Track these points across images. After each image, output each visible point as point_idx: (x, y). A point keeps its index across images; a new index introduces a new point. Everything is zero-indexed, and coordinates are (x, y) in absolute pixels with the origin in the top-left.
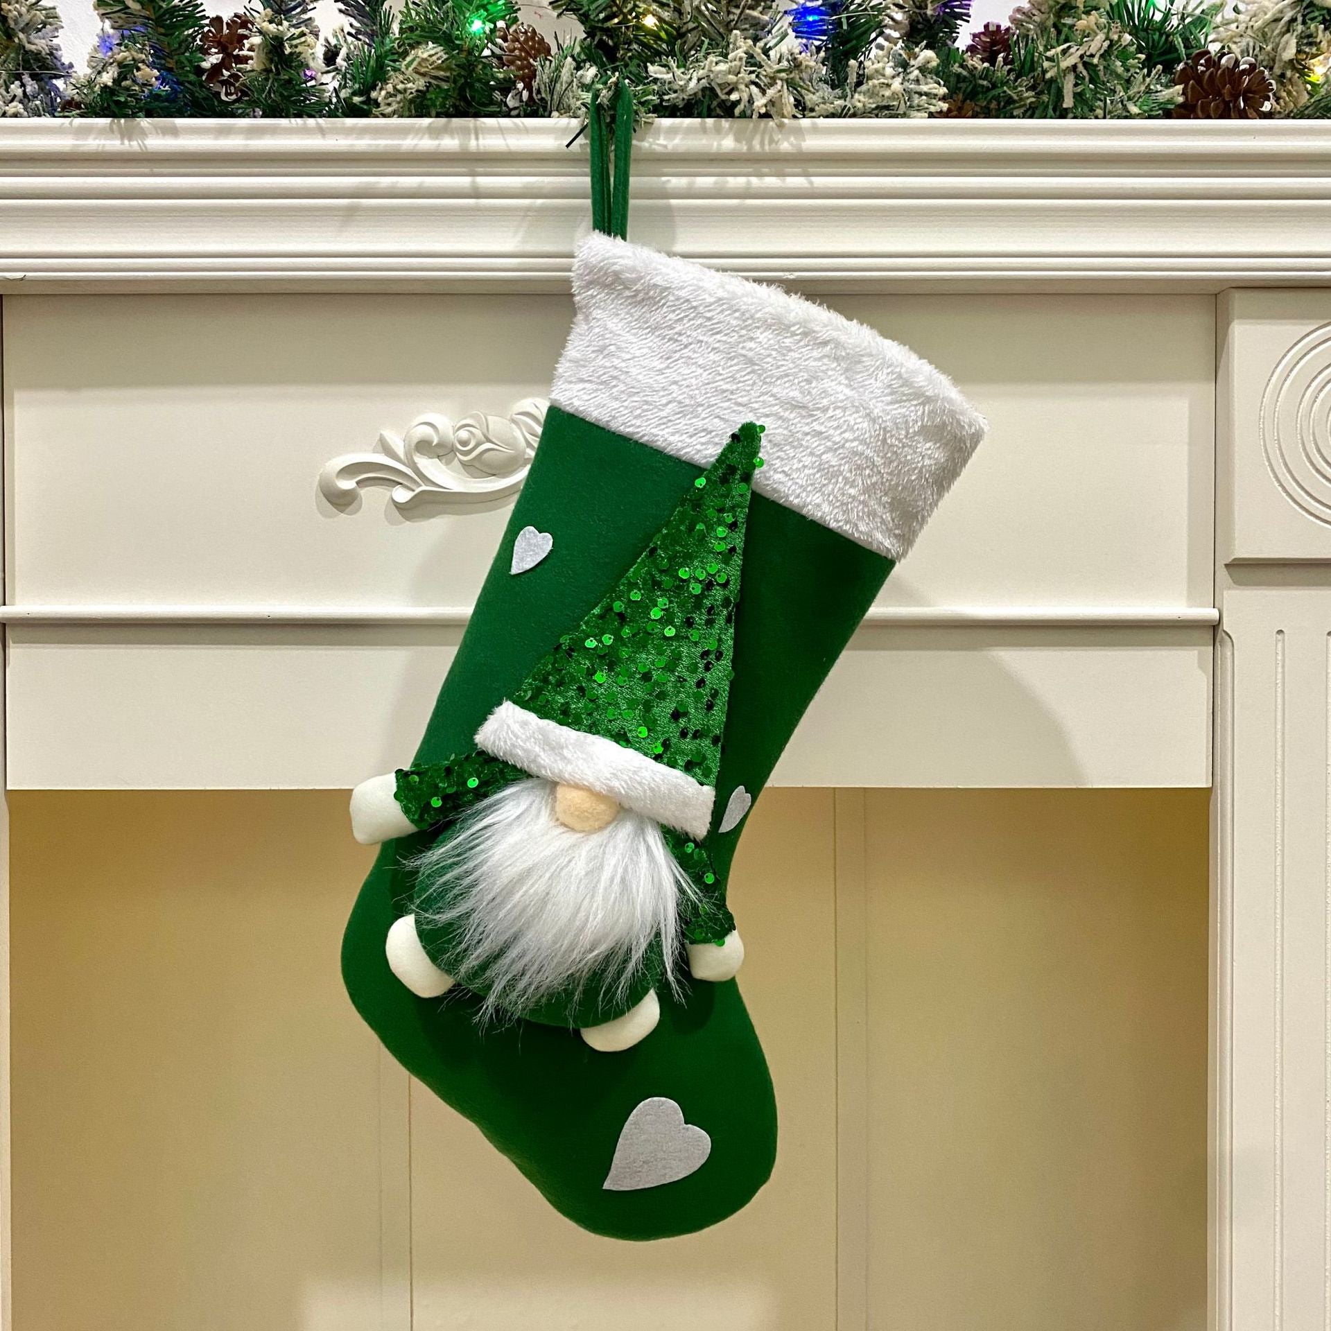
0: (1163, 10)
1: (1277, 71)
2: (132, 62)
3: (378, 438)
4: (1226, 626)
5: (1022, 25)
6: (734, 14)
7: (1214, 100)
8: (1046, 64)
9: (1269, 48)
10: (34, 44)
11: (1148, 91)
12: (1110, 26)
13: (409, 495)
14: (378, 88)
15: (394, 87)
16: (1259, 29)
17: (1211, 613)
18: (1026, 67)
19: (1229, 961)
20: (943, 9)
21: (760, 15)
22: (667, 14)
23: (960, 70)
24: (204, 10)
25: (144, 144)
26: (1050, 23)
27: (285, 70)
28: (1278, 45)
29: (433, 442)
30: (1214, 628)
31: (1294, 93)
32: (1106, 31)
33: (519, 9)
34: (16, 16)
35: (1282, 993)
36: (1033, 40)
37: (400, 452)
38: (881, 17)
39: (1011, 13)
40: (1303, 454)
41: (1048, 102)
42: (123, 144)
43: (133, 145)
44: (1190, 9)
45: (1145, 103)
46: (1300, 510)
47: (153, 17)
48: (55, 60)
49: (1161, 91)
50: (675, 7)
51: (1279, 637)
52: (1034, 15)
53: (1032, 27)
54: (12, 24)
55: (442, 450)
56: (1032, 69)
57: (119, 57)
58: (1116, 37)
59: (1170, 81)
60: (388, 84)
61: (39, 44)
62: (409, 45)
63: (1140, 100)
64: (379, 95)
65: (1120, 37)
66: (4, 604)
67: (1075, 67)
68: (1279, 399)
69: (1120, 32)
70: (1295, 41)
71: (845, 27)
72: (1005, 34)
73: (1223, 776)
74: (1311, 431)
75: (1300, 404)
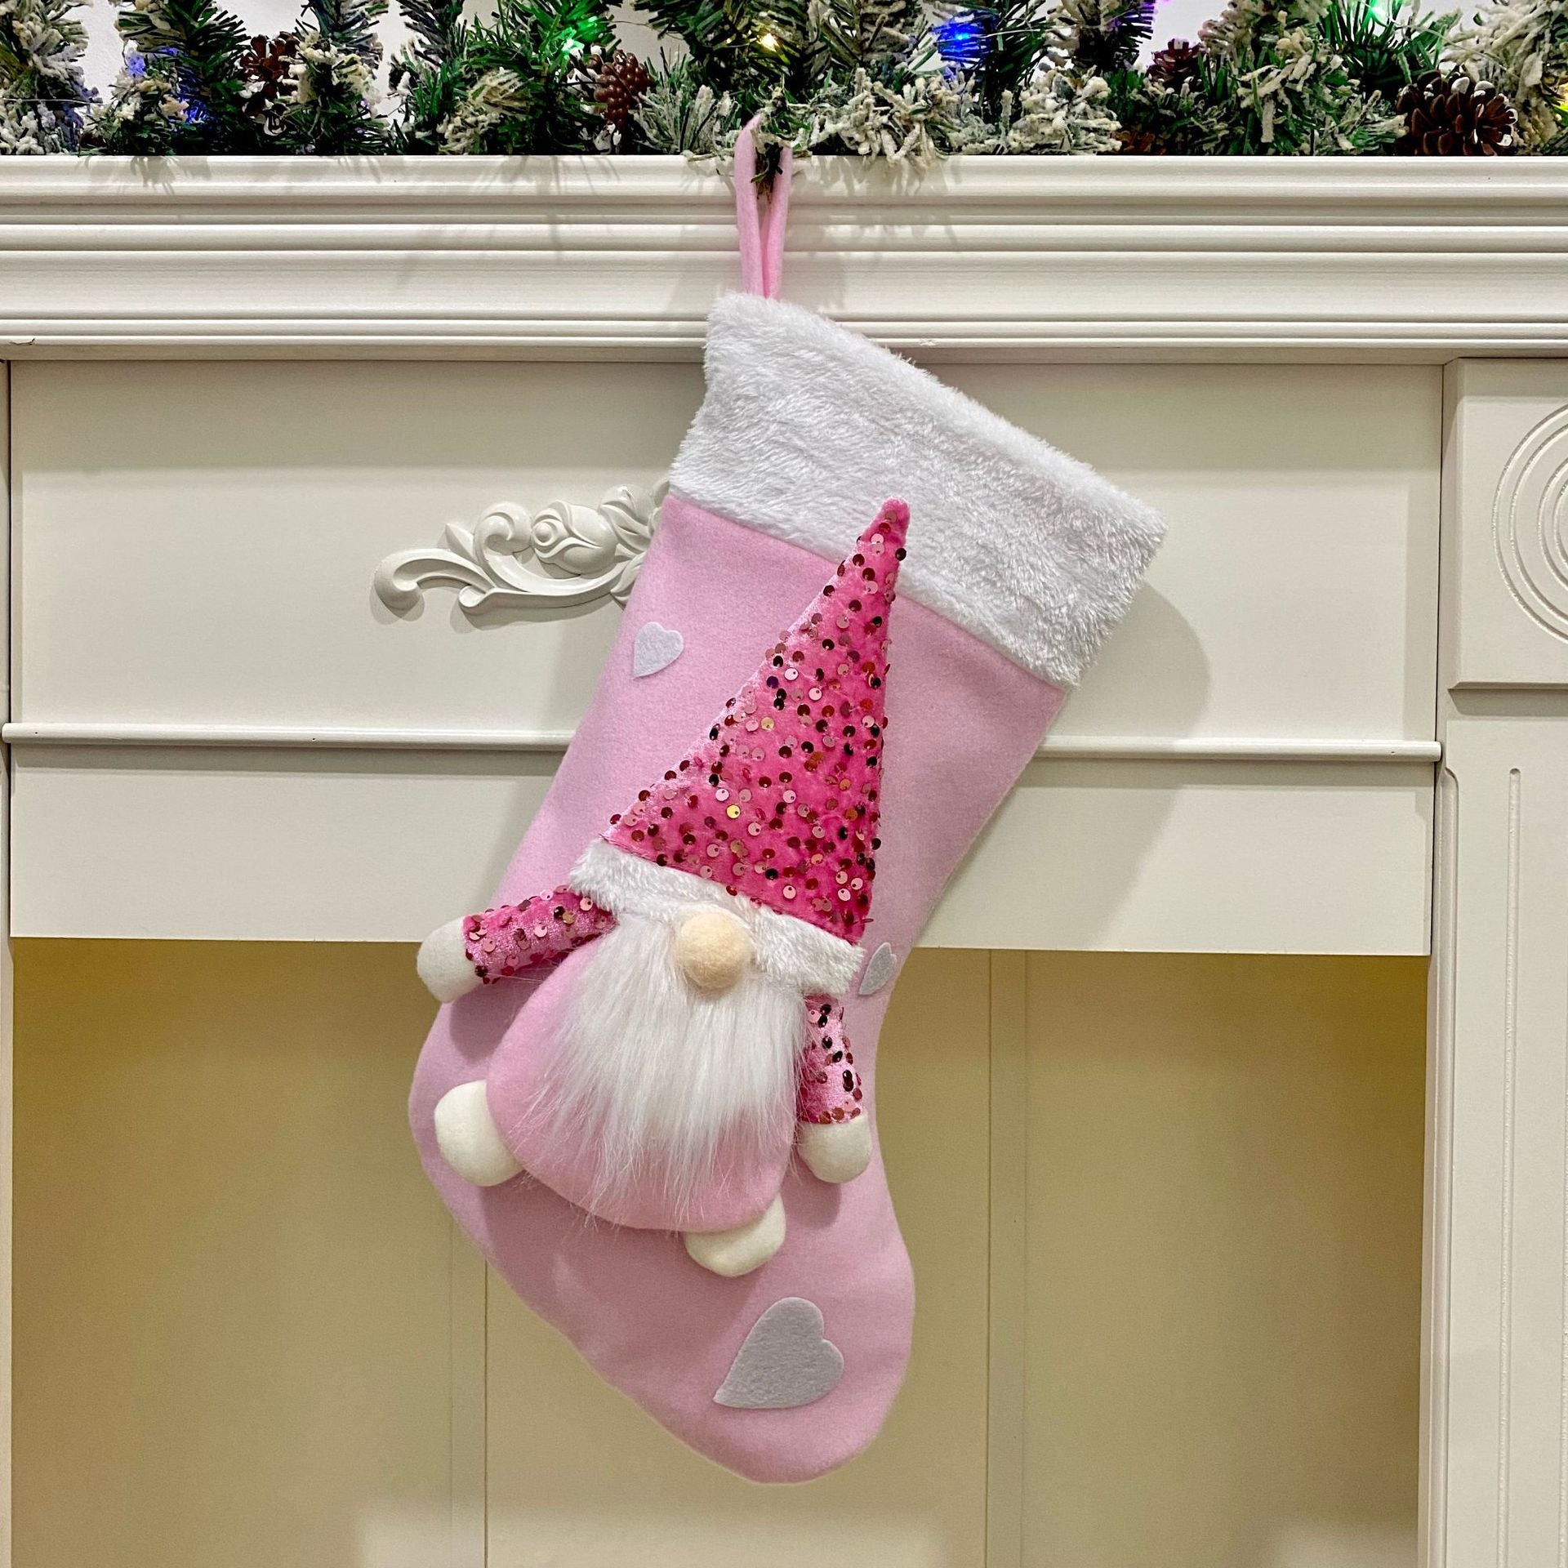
0: (1385, 23)
1: (1520, 98)
2: (157, 93)
3: (444, 530)
4: (1449, 763)
5: (1215, 42)
6: (869, 31)
7: (1444, 131)
8: (1241, 91)
9: (1510, 71)
10: (50, 68)
11: (1364, 122)
12: (1316, 46)
13: (478, 598)
14: (445, 121)
15: (463, 121)
16: (1499, 47)
17: (1432, 748)
18: (1217, 94)
19: (1447, 1164)
20: (1119, 23)
21: (900, 34)
22: (788, 33)
23: (1139, 97)
24: (244, 29)
25: (170, 187)
26: (1247, 40)
27: (334, 103)
28: (1522, 66)
29: (507, 536)
30: (1436, 765)
31: (1541, 124)
32: (1312, 51)
33: (614, 26)
34: (28, 36)
35: (1512, 1203)
36: (1225, 61)
37: (469, 545)
38: (1044, 35)
39: (1201, 28)
40: (1545, 558)
41: (1244, 135)
42: (146, 186)
43: (158, 188)
44: (1417, 21)
45: (1360, 136)
46: (1540, 626)
47: (185, 38)
48: (75, 86)
49: (1379, 122)
50: (797, 25)
51: (1514, 777)
52: (1229, 30)
53: (1226, 44)
54: (25, 46)
55: (520, 547)
56: (1226, 95)
57: (141, 86)
58: (1323, 59)
59: (1391, 109)
60: (456, 116)
61: (57, 67)
62: (477, 70)
63: (1354, 133)
64: (446, 129)
65: (1329, 60)
66: (10, 721)
67: (1275, 94)
68: (1517, 493)
69: (1329, 53)
70: (1542, 62)
71: (1001, 48)
72: (1194, 53)
73: (1444, 943)
74: (1555, 531)
75: (1543, 498)
